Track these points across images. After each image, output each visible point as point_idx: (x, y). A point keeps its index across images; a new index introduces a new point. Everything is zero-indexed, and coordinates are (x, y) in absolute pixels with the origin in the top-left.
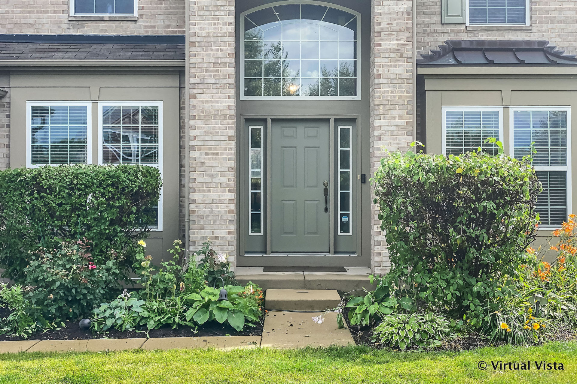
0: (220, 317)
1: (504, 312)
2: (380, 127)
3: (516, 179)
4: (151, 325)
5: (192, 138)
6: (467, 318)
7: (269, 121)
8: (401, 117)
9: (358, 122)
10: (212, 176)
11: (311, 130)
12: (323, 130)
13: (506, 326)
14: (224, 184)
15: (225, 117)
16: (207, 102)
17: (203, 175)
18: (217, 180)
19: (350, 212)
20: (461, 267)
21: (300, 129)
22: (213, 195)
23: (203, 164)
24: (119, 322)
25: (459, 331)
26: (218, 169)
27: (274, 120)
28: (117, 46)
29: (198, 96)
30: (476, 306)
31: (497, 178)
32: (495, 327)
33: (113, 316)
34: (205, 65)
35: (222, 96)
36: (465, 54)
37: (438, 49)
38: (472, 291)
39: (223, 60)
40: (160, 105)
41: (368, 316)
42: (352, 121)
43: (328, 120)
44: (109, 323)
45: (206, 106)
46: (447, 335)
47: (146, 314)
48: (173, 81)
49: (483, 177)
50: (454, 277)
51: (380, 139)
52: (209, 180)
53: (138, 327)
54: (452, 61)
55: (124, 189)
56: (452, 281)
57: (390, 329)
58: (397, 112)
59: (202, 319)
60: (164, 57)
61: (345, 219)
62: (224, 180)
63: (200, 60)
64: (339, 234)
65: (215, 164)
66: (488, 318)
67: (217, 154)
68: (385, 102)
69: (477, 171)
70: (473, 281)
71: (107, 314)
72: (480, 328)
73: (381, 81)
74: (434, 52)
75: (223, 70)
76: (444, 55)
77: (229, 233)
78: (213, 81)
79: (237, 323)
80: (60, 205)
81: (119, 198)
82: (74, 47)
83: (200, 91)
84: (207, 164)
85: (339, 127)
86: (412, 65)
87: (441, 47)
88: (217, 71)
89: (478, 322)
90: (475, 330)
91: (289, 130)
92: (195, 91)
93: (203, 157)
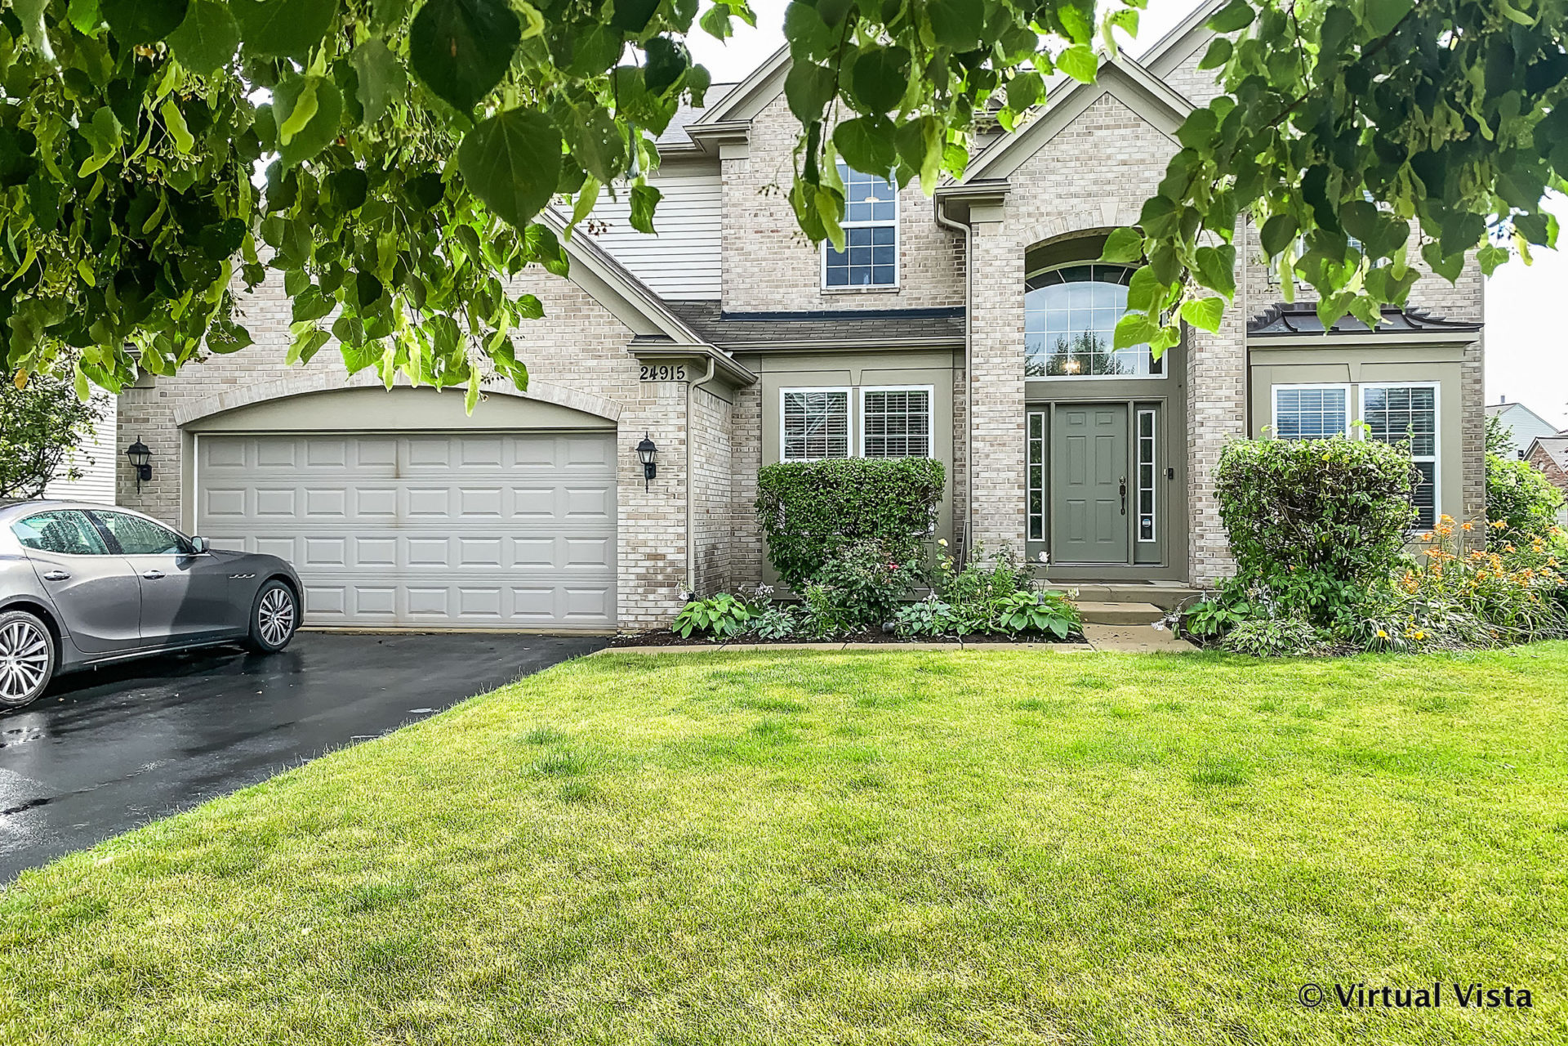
0: (1041, 624)
1: (1379, 619)
2: (1202, 411)
3: (1393, 467)
4: (961, 630)
5: (974, 427)
6: (1336, 625)
7: (1053, 406)
8: (1228, 399)
9: (1164, 405)
10: (999, 470)
11: (1105, 416)
12: (1119, 415)
13: (1384, 634)
14: (1012, 480)
15: (1014, 402)
16: (992, 384)
17: (988, 468)
18: (1003, 475)
19: (1153, 514)
20: (1325, 570)
21: (1091, 415)
22: (999, 493)
23: (987, 456)
24: (927, 626)
25: (1326, 639)
26: (1005, 462)
27: (1057, 405)
28: (878, 322)
29: (981, 378)
30: (1345, 612)
31: (1371, 466)
32: (1370, 635)
33: (920, 619)
34: (990, 342)
35: (1010, 378)
36: (1298, 319)
37: (1265, 315)
38: (1339, 597)
39: (1011, 335)
40: (930, 389)
41: (1215, 624)
42: (1156, 404)
43: (1126, 404)
44: (917, 626)
45: (991, 390)
46: (1314, 642)
47: (953, 618)
48: (946, 361)
49: (1354, 465)
50: (1317, 580)
51: (1202, 424)
52: (994, 475)
53: (947, 632)
54: (1284, 329)
55: (913, 484)
56: (1316, 584)
57: (1247, 636)
58: (1224, 393)
59: (1020, 625)
60: (935, 334)
61: (1146, 523)
62: (1013, 475)
63: (984, 336)
64: (1140, 540)
65: (1001, 456)
66: (1361, 626)
67: (1004, 445)
68: (1209, 381)
69: (1346, 459)
70: (1340, 584)
71: (913, 617)
72: (1351, 637)
73: (1204, 355)
74: (1259, 318)
75: (1011, 348)
76: (1272, 322)
77: (1019, 536)
78: (999, 360)
79: (1060, 629)
80: (848, 501)
81: (909, 494)
82: (829, 324)
83: (984, 372)
84: (992, 456)
85: (1139, 412)
86: (1242, 335)
87: (1268, 312)
88: (1005, 348)
89: (1349, 630)
90: (1345, 639)
91: (1076, 416)
92: (978, 373)
93: (988, 449)
